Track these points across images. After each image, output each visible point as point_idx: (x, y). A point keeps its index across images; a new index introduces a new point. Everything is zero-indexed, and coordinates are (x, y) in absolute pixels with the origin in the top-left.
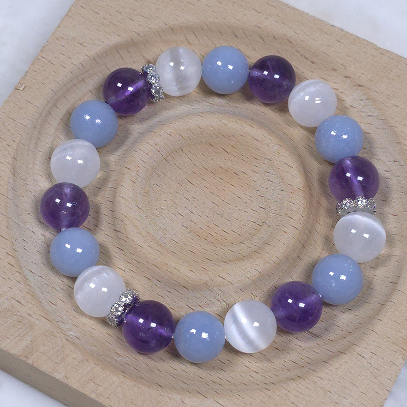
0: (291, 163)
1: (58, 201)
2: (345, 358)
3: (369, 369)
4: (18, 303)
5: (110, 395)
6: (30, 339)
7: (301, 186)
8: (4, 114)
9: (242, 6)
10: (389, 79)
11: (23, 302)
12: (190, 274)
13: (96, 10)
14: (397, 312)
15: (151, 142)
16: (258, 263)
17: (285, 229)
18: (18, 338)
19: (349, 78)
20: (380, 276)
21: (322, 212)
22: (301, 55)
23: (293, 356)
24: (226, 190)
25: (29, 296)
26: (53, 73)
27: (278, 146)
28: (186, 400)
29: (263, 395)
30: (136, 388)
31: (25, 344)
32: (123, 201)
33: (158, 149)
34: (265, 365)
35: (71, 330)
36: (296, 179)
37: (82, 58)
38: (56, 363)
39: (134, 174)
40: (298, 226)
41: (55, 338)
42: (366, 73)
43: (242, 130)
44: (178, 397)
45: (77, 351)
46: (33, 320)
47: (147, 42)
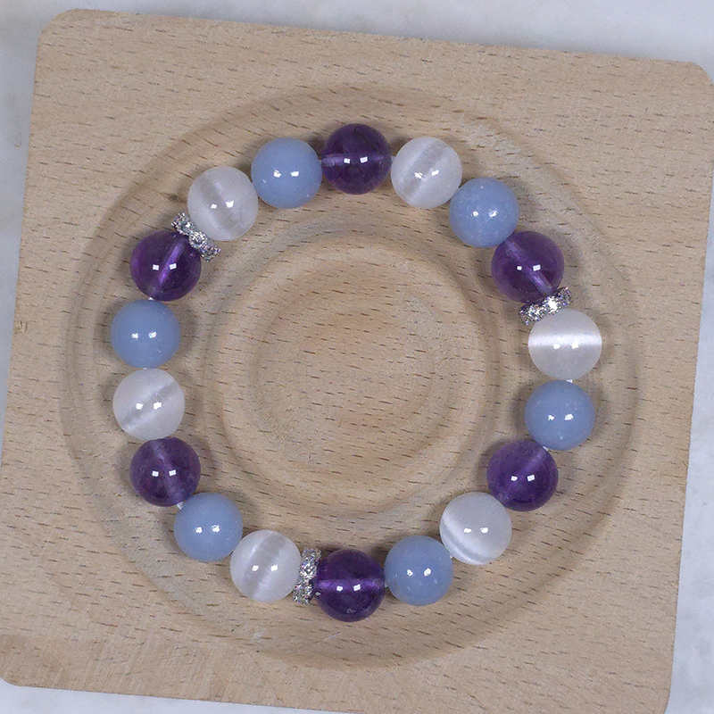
0: (435, 280)
1: (155, 474)
2: (611, 520)
3: (645, 523)
4: (172, 633)
5: (344, 696)
6: (211, 672)
7: (462, 307)
8: (17, 378)
9: (266, 63)
10: (516, 92)
11: (178, 627)
12: (371, 496)
13: (65, 160)
14: (652, 432)
15: (236, 330)
16: (451, 442)
17: (466, 379)
18: (195, 678)
19: (461, 111)
20: (609, 379)
21: (501, 321)
22: (380, 100)
23: (541, 534)
24: (360, 341)
25: (181, 617)
26: (54, 286)
27: (407, 262)
28: (440, 662)
29: (530, 613)
30: (371, 674)
31: (208, 680)
32: (238, 433)
33: (251, 336)
34: (511, 560)
35: (253, 631)
36: (452, 300)
37: (82, 244)
38: (258, 687)
39: (234, 388)
40: (481, 366)
41: (241, 656)
42: (482, 96)
43: (350, 259)
44: (426, 662)
45: (277, 660)
46: (201, 645)
47: (157, 173)
